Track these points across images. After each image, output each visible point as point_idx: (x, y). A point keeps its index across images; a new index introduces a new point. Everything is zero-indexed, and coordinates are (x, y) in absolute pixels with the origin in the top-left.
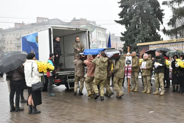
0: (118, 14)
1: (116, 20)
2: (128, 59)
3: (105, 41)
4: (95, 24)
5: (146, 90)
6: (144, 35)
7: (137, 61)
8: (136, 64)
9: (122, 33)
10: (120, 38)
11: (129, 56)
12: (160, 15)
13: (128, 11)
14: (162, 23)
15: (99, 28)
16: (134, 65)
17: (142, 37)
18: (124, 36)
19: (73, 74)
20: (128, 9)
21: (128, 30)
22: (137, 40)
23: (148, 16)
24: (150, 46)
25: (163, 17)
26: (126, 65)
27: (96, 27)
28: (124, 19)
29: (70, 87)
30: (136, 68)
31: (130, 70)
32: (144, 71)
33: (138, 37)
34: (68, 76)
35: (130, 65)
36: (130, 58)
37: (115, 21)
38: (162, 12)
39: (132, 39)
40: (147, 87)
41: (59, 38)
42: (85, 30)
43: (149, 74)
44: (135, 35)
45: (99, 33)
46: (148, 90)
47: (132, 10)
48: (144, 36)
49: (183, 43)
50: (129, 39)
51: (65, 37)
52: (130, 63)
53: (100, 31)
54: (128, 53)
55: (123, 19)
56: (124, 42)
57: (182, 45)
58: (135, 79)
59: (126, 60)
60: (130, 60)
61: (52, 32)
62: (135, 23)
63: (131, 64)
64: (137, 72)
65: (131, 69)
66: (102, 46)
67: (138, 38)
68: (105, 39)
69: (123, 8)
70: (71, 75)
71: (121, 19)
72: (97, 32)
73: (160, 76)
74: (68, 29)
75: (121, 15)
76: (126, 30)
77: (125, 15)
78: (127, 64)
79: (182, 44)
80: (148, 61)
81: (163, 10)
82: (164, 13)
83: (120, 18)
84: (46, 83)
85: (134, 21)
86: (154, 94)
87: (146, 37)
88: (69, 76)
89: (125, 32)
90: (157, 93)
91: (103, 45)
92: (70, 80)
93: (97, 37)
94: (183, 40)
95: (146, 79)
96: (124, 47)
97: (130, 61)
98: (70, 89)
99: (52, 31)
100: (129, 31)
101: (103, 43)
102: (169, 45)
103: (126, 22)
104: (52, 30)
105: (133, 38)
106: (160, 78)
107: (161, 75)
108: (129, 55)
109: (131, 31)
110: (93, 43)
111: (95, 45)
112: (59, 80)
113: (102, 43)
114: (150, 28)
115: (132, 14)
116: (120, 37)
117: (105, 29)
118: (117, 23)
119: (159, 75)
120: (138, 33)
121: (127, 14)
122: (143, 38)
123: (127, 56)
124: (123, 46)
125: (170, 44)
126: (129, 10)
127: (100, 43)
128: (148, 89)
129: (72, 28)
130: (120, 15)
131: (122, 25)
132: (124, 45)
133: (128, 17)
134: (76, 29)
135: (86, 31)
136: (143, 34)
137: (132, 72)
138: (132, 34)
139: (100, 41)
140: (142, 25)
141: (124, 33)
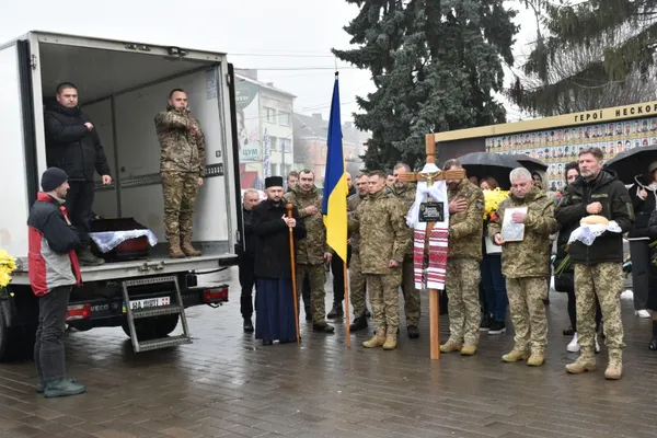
0: (345, 28)
1: (338, 49)
2: (428, 195)
3: (291, 137)
4: (255, 79)
5: (522, 348)
6: (443, 105)
7: (473, 207)
8: (469, 220)
9: (360, 101)
10: (353, 119)
11: (434, 180)
12: (502, 31)
13: (381, 14)
14: (510, 61)
15: (270, 91)
16: (462, 226)
17: (439, 112)
18: (368, 109)
19: (152, 272)
20: (382, 10)
21: (385, 87)
22: (421, 125)
23: (460, 34)
24: (488, 143)
25: (514, 37)
26: (422, 226)
27: (259, 88)
28: (368, 45)
29: (139, 340)
30: (467, 237)
31: (442, 248)
32: (516, 256)
33: (422, 113)
34: (129, 283)
35: (439, 225)
36: (440, 192)
37: (334, 51)
38: (512, 20)
39: (399, 122)
40: (529, 333)
41: (71, 91)
42: (212, 58)
43: (541, 269)
44: (413, 105)
45: (268, 109)
46: (533, 350)
47: (398, 13)
48: (446, 109)
49: (645, 123)
50: (389, 121)
51: (117, 99)
52: (437, 214)
53: (271, 104)
54: (430, 168)
55: (364, 45)
56: (369, 134)
57: (644, 131)
58: (465, 294)
59: (419, 198)
60: (440, 200)
61: (36, 61)
62: (411, 59)
63: (443, 220)
64: (472, 258)
65: (446, 245)
66: (281, 154)
67: (425, 119)
68: (291, 132)
69: (364, 3)
70: (145, 282)
71: (356, 46)
72: (262, 104)
73: (602, 282)
74: (122, 48)
75: (357, 29)
76: (374, 89)
77: (370, 32)
78: (422, 218)
79: (642, 127)
80: (533, 204)
81: (513, 14)
82: (516, 25)
83: (352, 42)
84: (12, 320)
85: (409, 53)
86: (569, 373)
87: (453, 112)
88: (136, 283)
89: (370, 96)
90: (584, 363)
91: (283, 152)
92: (142, 303)
93: (261, 123)
94: (652, 112)
95: (524, 297)
96: (368, 152)
97: (439, 206)
98: (138, 350)
99: (38, 55)
100: (388, 90)
101: (283, 146)
102: (576, 136)
103: (374, 57)
104: (35, 50)
105: (403, 117)
106: (607, 288)
107: (610, 274)
108: (435, 177)
109: (395, 92)
110: (250, 146)
111: (255, 151)
112: (80, 307)
113: (278, 144)
114: (468, 78)
115: (398, 25)
116: (354, 114)
117: (290, 97)
118: (342, 59)
119: (598, 275)
120: (424, 98)
121: (378, 26)
122: (442, 118)
123: (426, 180)
124: (366, 148)
125: (584, 130)
126: (385, 13)
127: (273, 146)
128: (536, 343)
129: (149, 47)
130: (350, 30)
131: (361, 67)
132: (370, 143)
133: (382, 36)
134: (169, 49)
135: (219, 64)
136: (441, 101)
137: (449, 259)
138: (401, 102)
139: (273, 139)
140: (438, 69)
141: (366, 99)
